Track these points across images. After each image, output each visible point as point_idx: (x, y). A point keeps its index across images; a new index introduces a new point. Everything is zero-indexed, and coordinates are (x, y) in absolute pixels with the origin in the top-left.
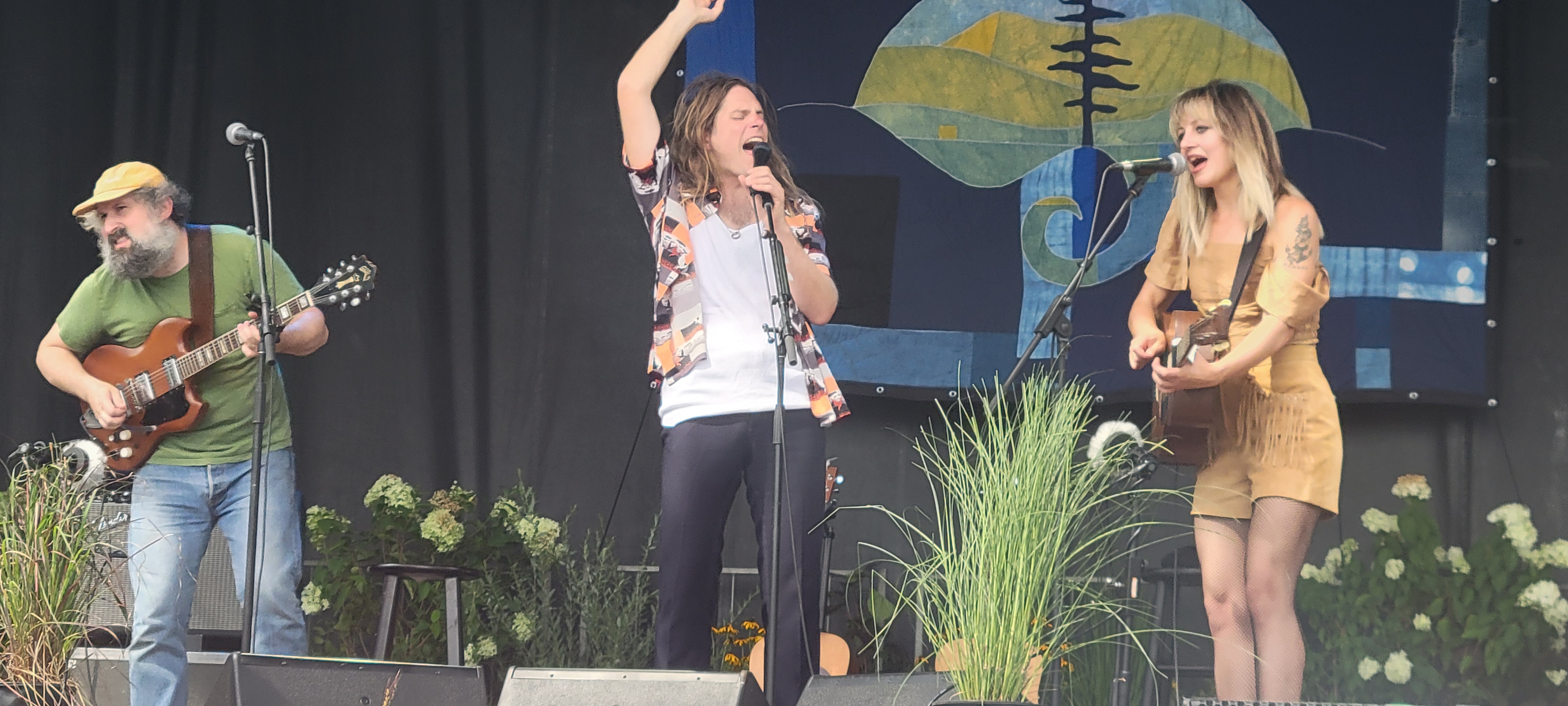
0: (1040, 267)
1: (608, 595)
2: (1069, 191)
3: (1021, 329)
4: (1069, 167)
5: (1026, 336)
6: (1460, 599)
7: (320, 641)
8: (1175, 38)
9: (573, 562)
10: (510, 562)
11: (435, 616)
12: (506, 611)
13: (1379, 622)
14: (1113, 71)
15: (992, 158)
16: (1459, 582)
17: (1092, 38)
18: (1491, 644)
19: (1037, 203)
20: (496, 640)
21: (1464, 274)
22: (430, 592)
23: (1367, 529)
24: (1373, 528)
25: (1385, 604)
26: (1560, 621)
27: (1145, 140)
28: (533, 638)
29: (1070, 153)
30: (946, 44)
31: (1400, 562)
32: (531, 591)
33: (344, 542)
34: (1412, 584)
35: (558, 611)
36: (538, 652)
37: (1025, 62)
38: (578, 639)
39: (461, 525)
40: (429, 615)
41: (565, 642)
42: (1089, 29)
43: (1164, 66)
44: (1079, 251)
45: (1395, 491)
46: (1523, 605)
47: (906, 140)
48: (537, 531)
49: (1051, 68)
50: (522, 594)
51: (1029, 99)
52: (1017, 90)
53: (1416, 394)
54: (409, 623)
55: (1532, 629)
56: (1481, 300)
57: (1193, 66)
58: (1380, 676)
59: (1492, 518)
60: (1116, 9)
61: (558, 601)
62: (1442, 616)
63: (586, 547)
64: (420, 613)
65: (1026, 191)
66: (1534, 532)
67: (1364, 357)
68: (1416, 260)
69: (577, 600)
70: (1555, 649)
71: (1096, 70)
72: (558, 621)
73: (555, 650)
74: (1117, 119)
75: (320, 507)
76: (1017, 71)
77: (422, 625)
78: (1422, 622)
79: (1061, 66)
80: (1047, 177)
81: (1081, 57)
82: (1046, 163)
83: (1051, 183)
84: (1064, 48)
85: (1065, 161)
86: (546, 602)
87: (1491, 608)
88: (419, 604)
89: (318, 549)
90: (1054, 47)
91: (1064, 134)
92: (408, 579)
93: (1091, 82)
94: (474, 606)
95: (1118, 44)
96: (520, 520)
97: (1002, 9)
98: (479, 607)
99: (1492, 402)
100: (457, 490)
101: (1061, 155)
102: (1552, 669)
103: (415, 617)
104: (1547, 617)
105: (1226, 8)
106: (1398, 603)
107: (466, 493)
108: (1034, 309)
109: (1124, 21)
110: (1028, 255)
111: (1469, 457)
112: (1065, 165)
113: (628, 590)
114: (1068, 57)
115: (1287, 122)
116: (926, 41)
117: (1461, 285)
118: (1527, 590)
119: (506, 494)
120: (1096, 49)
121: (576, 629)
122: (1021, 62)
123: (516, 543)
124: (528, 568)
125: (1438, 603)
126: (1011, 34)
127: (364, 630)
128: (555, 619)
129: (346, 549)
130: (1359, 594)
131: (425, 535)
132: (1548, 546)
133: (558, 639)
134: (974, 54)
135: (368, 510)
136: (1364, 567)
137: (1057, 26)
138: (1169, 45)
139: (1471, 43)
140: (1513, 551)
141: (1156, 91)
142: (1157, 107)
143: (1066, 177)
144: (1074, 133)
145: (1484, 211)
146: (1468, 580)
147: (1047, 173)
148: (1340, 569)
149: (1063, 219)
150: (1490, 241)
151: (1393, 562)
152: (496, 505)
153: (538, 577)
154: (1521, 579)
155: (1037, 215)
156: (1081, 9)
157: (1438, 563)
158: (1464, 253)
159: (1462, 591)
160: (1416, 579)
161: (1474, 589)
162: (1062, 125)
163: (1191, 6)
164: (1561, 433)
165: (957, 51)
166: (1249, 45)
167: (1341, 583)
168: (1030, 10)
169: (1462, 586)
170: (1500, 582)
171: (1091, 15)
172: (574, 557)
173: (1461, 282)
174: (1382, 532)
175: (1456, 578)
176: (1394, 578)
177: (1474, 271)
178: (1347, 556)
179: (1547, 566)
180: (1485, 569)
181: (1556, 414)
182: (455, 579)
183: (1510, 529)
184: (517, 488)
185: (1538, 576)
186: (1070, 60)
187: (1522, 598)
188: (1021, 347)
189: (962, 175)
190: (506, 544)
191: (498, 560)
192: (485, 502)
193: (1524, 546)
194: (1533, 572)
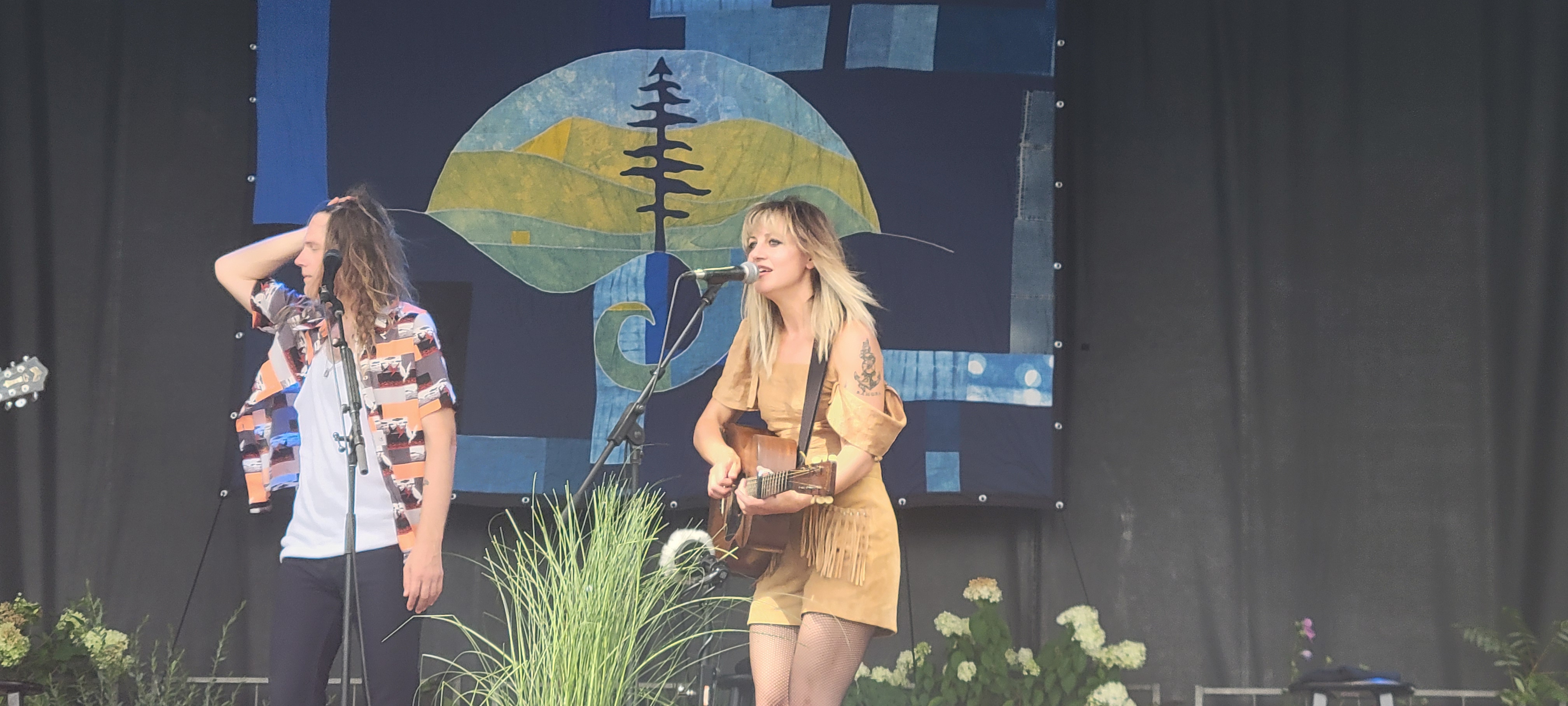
0: (613, 372)
2: (642, 296)
3: (594, 435)
4: (641, 272)
5: (599, 442)
6: (1031, 701)
8: (746, 143)
9: (142, 674)
10: (77, 675)
14: (684, 176)
15: (565, 263)
16: (1029, 684)
17: (664, 144)
19: (609, 309)
21: (1032, 376)
23: (940, 632)
24: (946, 632)
27: (716, 246)
29: (643, 258)
30: (519, 149)
31: (972, 664)
32: (98, 704)
34: (984, 686)
37: (598, 168)
39: (26, 638)
42: (661, 134)
43: (735, 170)
44: (652, 356)
45: (967, 594)
47: (478, 245)
48: (104, 643)
49: (623, 174)
51: (602, 204)
52: (591, 195)
53: (985, 497)
56: (1049, 403)
57: (765, 171)
59: (1061, 620)
60: (687, 115)
63: (153, 660)
65: (601, 296)
66: (1102, 633)
67: (934, 460)
68: (985, 363)
71: (668, 175)
74: (689, 224)
76: (590, 177)
79: (634, 171)
80: (619, 282)
81: (653, 163)
82: (619, 269)
83: (624, 289)
84: (636, 154)
85: (637, 266)
90: (626, 153)
91: (637, 239)
93: (664, 187)
95: (690, 149)
96: (86, 632)
97: (575, 114)
99: (1060, 504)
100: (21, 602)
101: (634, 261)
105: (797, 113)
106: (970, 704)
107: (31, 605)
108: (607, 414)
109: (695, 126)
110: (601, 359)
111: (1038, 560)
112: (637, 271)
113: (198, 701)
114: (640, 163)
115: (857, 227)
116: (499, 146)
117: (1029, 388)
118: (1096, 691)
119: (73, 606)
120: (668, 154)
122: (593, 168)
123: (83, 656)
124: (95, 681)
125: (1009, 704)
126: (584, 139)
130: (931, 697)
132: (1115, 648)
134: (547, 160)
136: (937, 670)
137: (630, 132)
138: (740, 150)
139: (1036, 147)
140: (1082, 651)
141: (727, 196)
142: (730, 211)
143: (639, 282)
144: (646, 239)
145: (1050, 314)
146: (1038, 682)
147: (620, 278)
148: (912, 672)
149: (636, 324)
150: (1056, 344)
151: (965, 665)
152: (62, 617)
153: (105, 690)
154: (1090, 681)
155: (610, 320)
156: (653, 115)
157: (1008, 665)
158: (1032, 355)
159: (1032, 693)
160: (988, 681)
161: (1044, 691)
162: (634, 231)
163: (762, 112)
164: (1127, 535)
165: (530, 156)
166: (820, 150)
167: (913, 686)
168: (603, 115)
169: (1033, 688)
170: (1069, 683)
171: (663, 120)
172: (142, 669)
173: (1029, 384)
174: (954, 635)
175: (1026, 680)
176: (966, 680)
177: (1041, 374)
178: (919, 659)
179: (1115, 666)
180: (1055, 671)
181: (1122, 516)
182: (18, 694)
183: (1079, 631)
184: (84, 600)
185: (1106, 677)
186: (642, 166)
187: (1091, 699)
188: (595, 452)
189: (535, 281)
190: (72, 657)
191: (64, 674)
192: (51, 615)
193: (1093, 647)
194: (1101, 673)
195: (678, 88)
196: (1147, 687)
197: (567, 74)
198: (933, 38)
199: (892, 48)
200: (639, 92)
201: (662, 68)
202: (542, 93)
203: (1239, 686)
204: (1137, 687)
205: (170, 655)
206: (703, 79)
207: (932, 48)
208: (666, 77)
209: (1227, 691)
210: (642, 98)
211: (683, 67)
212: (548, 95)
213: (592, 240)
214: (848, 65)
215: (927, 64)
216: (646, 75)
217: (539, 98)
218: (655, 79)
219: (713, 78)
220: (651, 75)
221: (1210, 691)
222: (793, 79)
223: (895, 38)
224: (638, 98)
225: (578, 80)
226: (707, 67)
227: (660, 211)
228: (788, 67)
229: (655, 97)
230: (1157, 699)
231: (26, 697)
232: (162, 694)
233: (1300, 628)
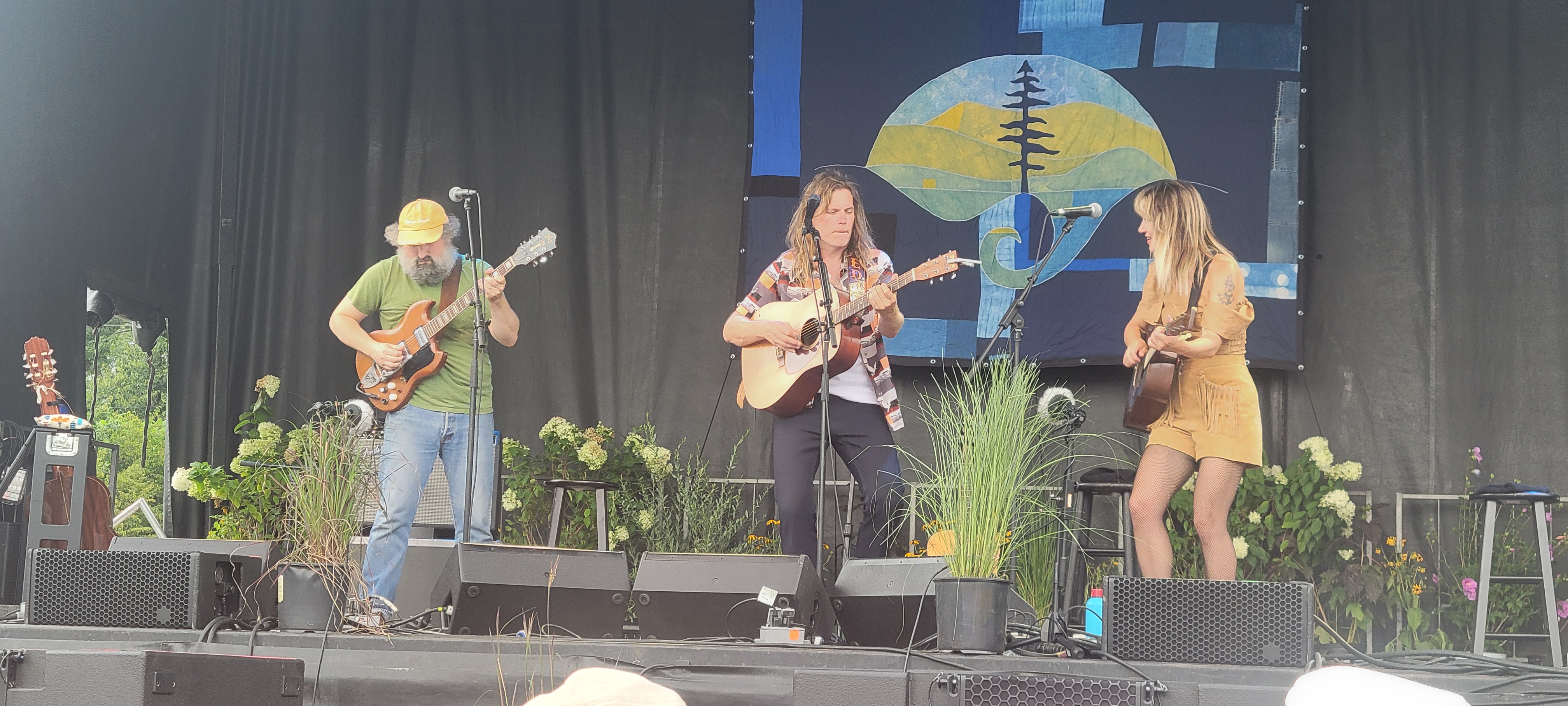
0: (992, 276)
1: (704, 499)
2: (1012, 224)
3: (980, 318)
4: (1012, 206)
5: (983, 322)
6: (1280, 502)
7: (510, 529)
8: (1084, 119)
9: (681, 476)
10: (637, 476)
11: (587, 512)
12: (635, 509)
14: (1040, 141)
15: (960, 201)
16: (1279, 490)
17: (1027, 119)
18: (1302, 532)
19: (990, 232)
20: (628, 528)
21: (1282, 279)
22: (584, 496)
26: (1349, 517)
27: (1063, 189)
28: (653, 527)
29: (1013, 198)
30: (928, 124)
32: (651, 495)
33: (526, 462)
34: (1248, 491)
35: (670, 509)
36: (656, 536)
37: (982, 136)
38: (682, 527)
39: (605, 452)
40: (584, 511)
41: (675, 529)
42: (1025, 113)
43: (1076, 137)
44: (1019, 265)
46: (1324, 506)
47: (901, 189)
48: (657, 455)
49: (999, 140)
50: (646, 498)
51: (985, 161)
52: (977, 155)
54: (569, 517)
55: (1330, 522)
56: (1295, 297)
57: (1097, 138)
59: (1302, 446)
60: (1043, 100)
61: (669, 503)
62: (1268, 513)
63: (689, 467)
64: (576, 510)
65: (983, 224)
66: (1331, 455)
68: (1249, 269)
69: (683, 502)
70: (1345, 536)
71: (1030, 141)
72: (670, 516)
73: (668, 535)
74: (1045, 174)
75: (509, 438)
76: (977, 142)
77: (578, 519)
78: (1255, 517)
79: (1007, 138)
80: (997, 214)
81: (1020, 132)
82: (996, 205)
83: (1000, 219)
84: (1009, 126)
85: (1009, 203)
86: (661, 504)
87: (1302, 508)
88: (575, 505)
89: (508, 467)
90: (1002, 126)
91: (1009, 184)
92: (570, 489)
93: (1027, 149)
94: (614, 506)
95: (1046, 123)
96: (644, 448)
97: (966, 100)
98: (617, 506)
99: (1301, 367)
100: (601, 427)
101: (1007, 199)
102: (1343, 549)
103: (573, 513)
104: (1340, 514)
105: (1119, 98)
107: (607, 430)
108: (988, 304)
109: (1049, 107)
110: (984, 267)
111: (1285, 404)
112: (1009, 206)
113: (717, 495)
114: (1011, 132)
115: (1160, 175)
116: (915, 121)
117: (1280, 287)
118: (1327, 496)
119: (635, 431)
120: (1030, 126)
121: (682, 521)
122: (979, 136)
123: (640, 464)
124: (649, 480)
125: (1265, 504)
126: (973, 116)
127: (539, 522)
128: (668, 514)
129: (526, 467)
131: (581, 459)
132: (1340, 466)
133: (670, 528)
134: (947, 131)
135: (543, 441)
137: (1004, 111)
138: (1079, 124)
139: (1287, 120)
140: (1316, 468)
141: (1071, 155)
142: (1073, 165)
143: (1010, 214)
144: (1015, 184)
145: (1296, 236)
146: (1286, 489)
147: (997, 211)
149: (1009, 242)
150: (1299, 256)
152: (628, 438)
153: (656, 486)
154: (1322, 488)
155: (990, 240)
156: (1020, 99)
157: (1265, 477)
158: (1283, 263)
159: (1282, 496)
160: (1251, 488)
161: (1290, 495)
162: (1007, 179)
163: (1095, 98)
164: (1349, 387)
165: (936, 129)
166: (1135, 122)
168: (985, 100)
169: (1282, 493)
170: (1308, 490)
171: (1027, 103)
172: (681, 473)
173: (1280, 284)
175: (1277, 487)
177: (1289, 277)
179: (1341, 479)
180: (1298, 481)
181: (1345, 374)
182: (603, 490)
183: (1315, 454)
184: (643, 427)
185: (1334, 486)
186: (1013, 134)
187: (1323, 501)
188: (980, 330)
189: (939, 213)
190: (634, 464)
191: (629, 475)
192: (620, 437)
193: (1324, 465)
194: (1330, 483)
195: (1038, 81)
196: (1362, 493)
197: (961, 72)
198: (1214, 46)
199: (1186, 53)
200: (1011, 83)
201: (1026, 67)
202: (944, 85)
203: (1427, 493)
204: (1356, 493)
205: (698, 463)
206: (1055, 74)
207: (1214, 52)
208: (1028, 74)
209: (1420, 497)
210: (1013, 88)
211: (1040, 67)
212: (949, 86)
213: (978, 185)
214: (1155, 64)
215: (1210, 63)
216: (1016, 73)
217: (942, 89)
218: (1022, 75)
219: (1061, 74)
220: (1018, 72)
221: (1407, 496)
222: (1117, 75)
223: (1187, 46)
224: (1010, 88)
225: (968, 76)
226: (1057, 66)
227: (1025, 166)
228: (1113, 66)
229: (1021, 87)
230: (1369, 501)
231: (608, 492)
232: (694, 490)
233: (1472, 454)
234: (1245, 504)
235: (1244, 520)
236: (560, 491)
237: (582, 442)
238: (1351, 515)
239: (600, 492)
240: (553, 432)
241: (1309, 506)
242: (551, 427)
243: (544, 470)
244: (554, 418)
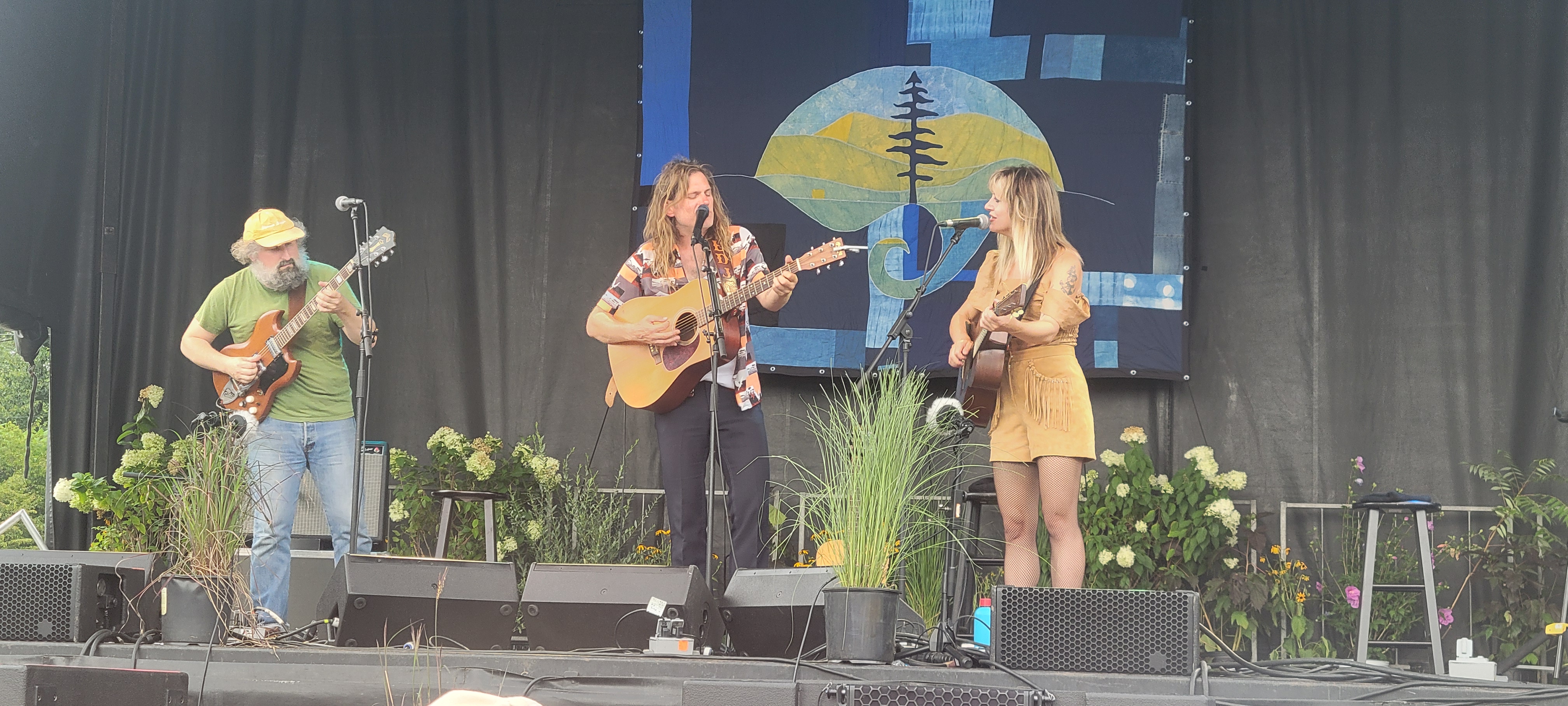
0: (881, 286)
1: (593, 509)
2: (901, 234)
3: (869, 328)
4: (901, 216)
5: (872, 332)
6: (1167, 511)
7: (397, 540)
8: (972, 130)
9: (570, 487)
10: (526, 486)
11: (475, 523)
12: (523, 519)
13: (1113, 527)
14: (929, 152)
15: (849, 211)
16: (1166, 499)
17: (916, 130)
18: (1187, 540)
19: (878, 242)
20: (516, 539)
21: (1168, 290)
22: (472, 507)
23: (1104, 464)
24: (1108, 463)
25: (1115, 514)
26: (1234, 525)
27: (952, 200)
28: (541, 537)
29: (902, 208)
30: (817, 134)
31: (1127, 485)
32: (540, 506)
33: (413, 473)
34: (1134, 500)
35: (559, 520)
36: (544, 547)
37: (871, 146)
38: (571, 538)
39: (493, 462)
40: (471, 522)
41: (563, 540)
42: (914, 124)
43: (964, 148)
44: (908, 275)
45: (1122, 438)
46: (1209, 515)
47: (790, 200)
48: (545, 465)
49: (888, 151)
50: (535, 508)
51: (874, 172)
52: (866, 165)
53: (1135, 372)
54: (457, 528)
55: (1215, 531)
56: (1180, 308)
57: (985, 149)
58: (1113, 562)
59: (1188, 456)
60: (932, 110)
61: (558, 513)
62: (1154, 522)
63: (578, 477)
64: (464, 521)
65: (873, 234)
66: (1216, 464)
67: (1100, 346)
68: (1135, 280)
69: (572, 513)
70: (1230, 544)
71: (918, 151)
72: (559, 527)
73: (556, 546)
74: (933, 185)
75: (397, 449)
76: (865, 153)
77: (466, 529)
78: (1141, 526)
79: (895, 149)
80: (885, 224)
81: (908, 143)
82: (885, 215)
83: (888, 229)
84: (897, 137)
85: (898, 214)
86: (549, 514)
87: (1187, 517)
88: (463, 515)
89: (395, 477)
90: (890, 136)
91: (897, 195)
92: (458, 500)
93: (916, 160)
94: (502, 516)
95: (934, 134)
96: (532, 458)
97: (855, 111)
98: (505, 517)
99: (1186, 377)
100: (489, 438)
101: (895, 210)
102: (1228, 558)
103: (461, 524)
104: (1225, 523)
105: (1007, 109)
106: (1125, 513)
107: (495, 440)
108: (877, 314)
109: (937, 118)
110: (873, 277)
111: (1171, 414)
112: (897, 217)
113: (606, 505)
114: (900, 143)
116: (804, 132)
117: (1166, 297)
118: (1212, 505)
120: (919, 137)
121: (570, 531)
122: (868, 146)
123: (530, 474)
124: (537, 490)
125: (1152, 513)
126: (861, 127)
127: (426, 532)
128: (557, 525)
129: (414, 477)
130: (1098, 507)
131: (469, 469)
132: (1225, 475)
133: (558, 538)
134: (836, 141)
135: (430, 451)
136: (1102, 489)
137: (893, 122)
138: (968, 134)
139: (1173, 133)
140: (1202, 477)
141: (959, 166)
142: (961, 176)
143: (899, 225)
144: (904, 195)
145: (1181, 247)
146: (1172, 498)
147: (886, 221)
148: (1084, 490)
149: (897, 253)
150: (1185, 267)
151: (1121, 485)
152: (516, 448)
153: (545, 496)
154: (1208, 497)
155: (879, 250)
156: (908, 110)
157: (1151, 486)
158: (1168, 275)
159: (1168, 505)
160: (1137, 497)
161: (1176, 504)
162: (896, 190)
163: (982, 108)
165: (825, 139)
166: (1022, 135)
167: (1085, 499)
168: (874, 111)
169: (1168, 502)
170: (1193, 499)
171: (915, 114)
172: (569, 483)
173: (1166, 295)
174: (1114, 466)
175: (1164, 497)
176: (1122, 496)
177: (1174, 288)
178: (1090, 481)
179: (1225, 488)
180: (1183, 491)
181: (1230, 385)
182: (491, 500)
183: (1200, 463)
184: (532, 437)
185: (1219, 495)
186: (901, 145)
187: (1209, 510)
188: (869, 340)
189: (828, 223)
190: (523, 474)
191: (518, 486)
192: (509, 446)
193: (1209, 474)
194: (1215, 492)
195: (926, 92)
196: (1247, 502)
197: (850, 83)
198: (1101, 58)
199: (1072, 65)
200: (899, 94)
201: (914, 78)
202: (833, 96)
203: (1311, 502)
204: (1241, 502)
205: (587, 473)
206: (943, 86)
207: (1100, 65)
208: (917, 85)
209: (1303, 505)
210: (902, 99)
211: (928, 78)
212: (837, 97)
213: (867, 196)
214: (1042, 77)
215: (1097, 76)
216: (904, 84)
217: (831, 99)
218: (910, 86)
219: (949, 85)
220: (907, 83)
221: (1291, 505)
222: (1005, 86)
223: (1074, 58)
224: (898, 98)
225: (857, 87)
226: (945, 78)
228: (1001, 78)
229: (910, 98)
230: (1254, 510)
231: (496, 503)
232: (583, 500)
233: (1354, 463)
234: (1131, 513)
235: (1130, 529)
236: (447, 503)
237: (470, 452)
238: (1236, 524)
239: (488, 503)
240: (441, 442)
241: (1195, 515)
242: (439, 437)
243: (432, 481)
244: (442, 429)
